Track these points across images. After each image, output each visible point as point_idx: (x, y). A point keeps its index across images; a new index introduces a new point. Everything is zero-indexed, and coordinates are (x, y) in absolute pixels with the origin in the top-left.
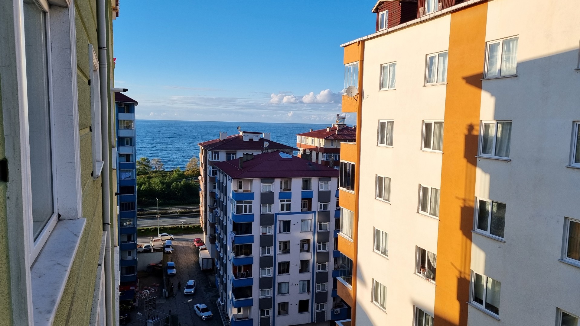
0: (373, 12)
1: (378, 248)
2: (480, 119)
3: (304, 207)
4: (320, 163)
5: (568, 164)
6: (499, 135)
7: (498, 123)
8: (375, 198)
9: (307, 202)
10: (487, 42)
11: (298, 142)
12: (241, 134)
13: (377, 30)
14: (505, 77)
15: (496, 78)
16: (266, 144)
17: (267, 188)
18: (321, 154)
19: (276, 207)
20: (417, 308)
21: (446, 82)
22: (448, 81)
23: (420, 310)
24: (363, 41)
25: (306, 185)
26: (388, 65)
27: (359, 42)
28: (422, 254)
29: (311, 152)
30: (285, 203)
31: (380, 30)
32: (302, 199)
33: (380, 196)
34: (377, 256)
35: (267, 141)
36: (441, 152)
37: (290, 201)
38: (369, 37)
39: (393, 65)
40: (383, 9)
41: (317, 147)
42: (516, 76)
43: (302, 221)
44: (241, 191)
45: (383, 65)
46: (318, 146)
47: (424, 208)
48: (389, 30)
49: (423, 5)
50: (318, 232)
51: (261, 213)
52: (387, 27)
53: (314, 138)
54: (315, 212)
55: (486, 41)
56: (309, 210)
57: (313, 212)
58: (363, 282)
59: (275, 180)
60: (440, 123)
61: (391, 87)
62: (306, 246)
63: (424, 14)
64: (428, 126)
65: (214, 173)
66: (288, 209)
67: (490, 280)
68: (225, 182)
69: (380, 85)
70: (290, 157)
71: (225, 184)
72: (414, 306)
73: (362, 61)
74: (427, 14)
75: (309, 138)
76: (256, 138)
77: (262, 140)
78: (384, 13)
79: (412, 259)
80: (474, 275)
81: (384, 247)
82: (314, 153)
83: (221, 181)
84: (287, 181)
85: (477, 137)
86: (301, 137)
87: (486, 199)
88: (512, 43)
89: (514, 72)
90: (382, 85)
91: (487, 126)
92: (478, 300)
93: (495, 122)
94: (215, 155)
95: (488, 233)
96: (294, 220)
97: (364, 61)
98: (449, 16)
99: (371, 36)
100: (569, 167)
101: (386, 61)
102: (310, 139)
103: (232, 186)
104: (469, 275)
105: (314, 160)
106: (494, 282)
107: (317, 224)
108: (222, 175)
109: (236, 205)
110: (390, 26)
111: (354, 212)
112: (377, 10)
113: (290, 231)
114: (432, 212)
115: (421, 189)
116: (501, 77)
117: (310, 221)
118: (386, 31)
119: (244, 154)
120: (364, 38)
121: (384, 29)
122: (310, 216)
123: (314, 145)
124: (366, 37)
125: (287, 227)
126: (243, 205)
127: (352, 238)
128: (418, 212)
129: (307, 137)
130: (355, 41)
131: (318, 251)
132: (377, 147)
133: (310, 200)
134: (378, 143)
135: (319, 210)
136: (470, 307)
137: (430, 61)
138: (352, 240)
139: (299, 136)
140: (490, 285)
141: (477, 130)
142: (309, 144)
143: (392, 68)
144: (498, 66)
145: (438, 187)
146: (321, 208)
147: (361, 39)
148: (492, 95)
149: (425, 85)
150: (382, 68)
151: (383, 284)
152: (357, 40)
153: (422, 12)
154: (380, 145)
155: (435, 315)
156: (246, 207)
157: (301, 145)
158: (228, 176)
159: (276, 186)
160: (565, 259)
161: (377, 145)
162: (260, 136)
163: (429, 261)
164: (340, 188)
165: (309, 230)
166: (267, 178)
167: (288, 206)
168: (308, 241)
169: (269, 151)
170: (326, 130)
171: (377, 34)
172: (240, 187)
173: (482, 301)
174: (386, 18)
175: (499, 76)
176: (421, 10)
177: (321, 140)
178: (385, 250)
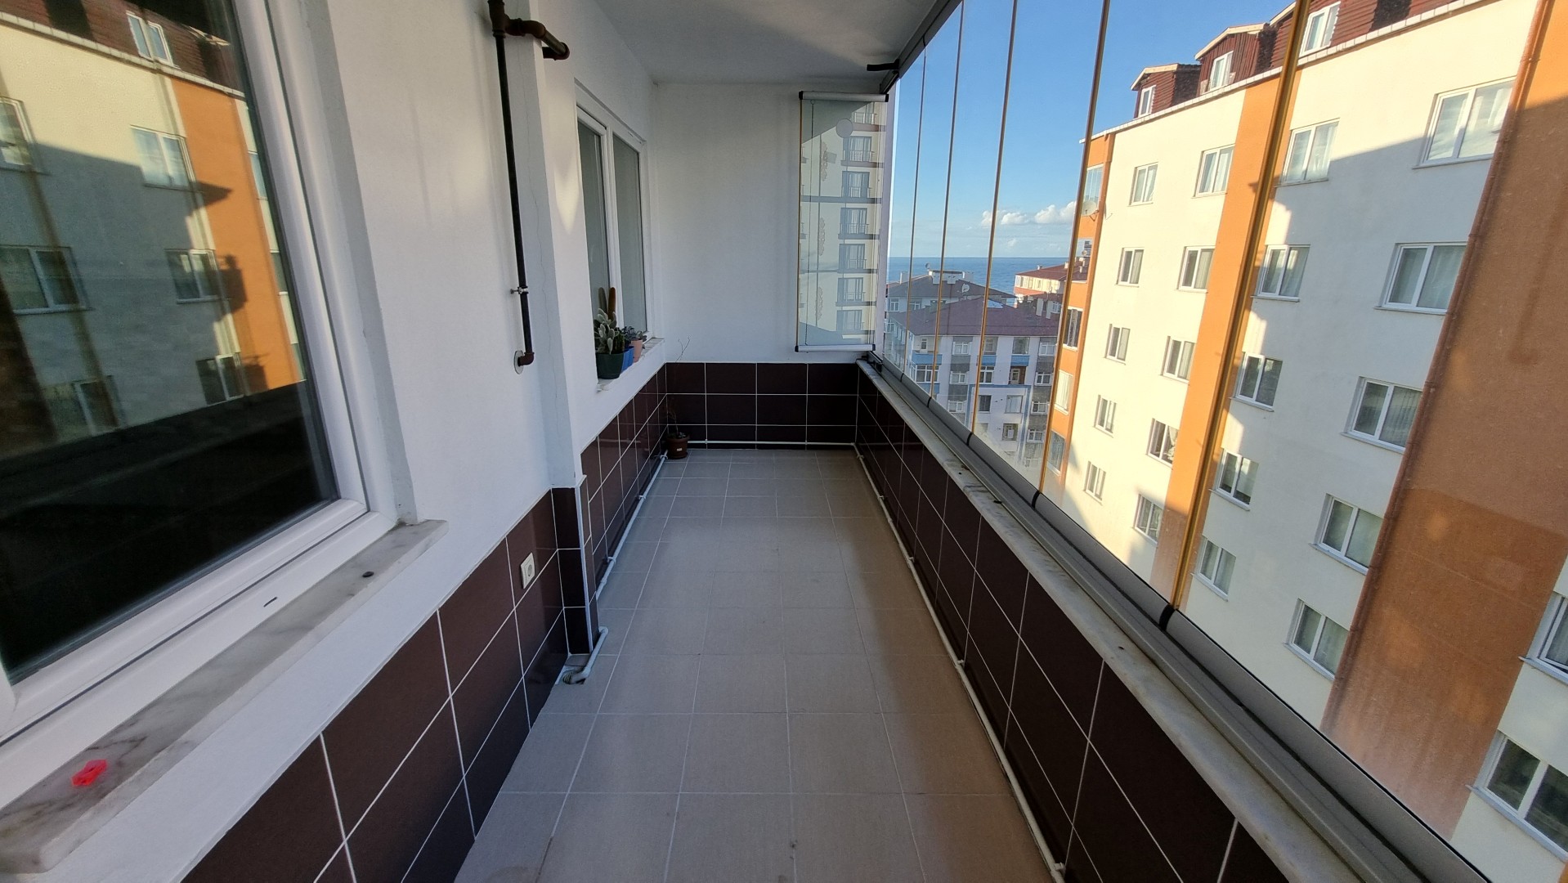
0: (1133, 90)
1: (1102, 424)
2: (1266, 244)
3: (1014, 379)
4: (1048, 317)
5: (1377, 304)
6: (1291, 265)
7: (1291, 249)
8: (1105, 357)
9: (1018, 372)
10: (1292, 131)
11: (1017, 285)
12: (931, 273)
13: (1136, 115)
14: (1310, 182)
15: (1299, 184)
16: (966, 288)
17: (961, 349)
18: (1050, 304)
19: (971, 377)
20: (1144, 498)
21: (1225, 192)
22: (1228, 189)
23: (1147, 501)
24: (1114, 134)
25: (1020, 346)
26: (1147, 167)
27: (1107, 135)
28: (1159, 429)
29: (1035, 302)
30: (986, 371)
31: (1140, 116)
32: (1012, 367)
33: (1113, 354)
34: (1099, 434)
35: (968, 283)
36: (1205, 291)
37: (993, 369)
38: (1122, 127)
39: (1154, 167)
40: (1147, 85)
41: (1045, 293)
42: (1326, 180)
43: (1008, 397)
44: (925, 351)
45: (1139, 169)
46: (1048, 292)
47: (1172, 370)
48: (1153, 116)
49: (1208, 77)
50: (1031, 415)
51: (951, 383)
52: (1151, 111)
53: (1041, 280)
54: (1029, 387)
55: (1291, 129)
56: (1021, 382)
57: (1026, 386)
58: (1075, 465)
59: (974, 338)
60: (1211, 251)
61: (1148, 200)
62: (1011, 432)
63: (1207, 90)
64: (1192, 257)
65: (890, 328)
66: (989, 380)
67: (1247, 462)
68: (903, 340)
69: (1131, 197)
70: (999, 306)
71: (903, 342)
72: (1140, 495)
73: (1109, 163)
74: (1211, 90)
75: (1034, 278)
76: (952, 280)
77: (961, 283)
78: (1150, 90)
79: (1144, 437)
80: (1225, 455)
81: (1110, 421)
82: (1040, 303)
83: (899, 339)
84: (991, 341)
85: (1257, 269)
86: (1022, 278)
87: (1256, 355)
88: (1331, 128)
89: (1325, 174)
90: (1135, 196)
91: (1275, 254)
92: (1226, 487)
93: (1286, 247)
94: (893, 304)
95: (1253, 401)
96: (997, 395)
97: (1112, 164)
98: (1243, 92)
99: (1126, 126)
100: (1379, 308)
101: (1143, 162)
102: (1036, 280)
103: (913, 344)
104: (1218, 455)
105: (1039, 313)
106: (1253, 466)
107: (1031, 404)
108: (900, 330)
109: (916, 370)
110: (1155, 110)
111: (1073, 376)
112: (1139, 87)
113: (988, 410)
114: (1182, 374)
115: (1171, 343)
116: (1307, 182)
117: (1020, 398)
118: (1147, 119)
119: (931, 301)
120: (1114, 130)
121: (1147, 114)
122: (1022, 391)
123: (1040, 289)
124: (1118, 128)
125: (986, 403)
126: (926, 370)
127: (1067, 410)
128: (1162, 375)
129: (1031, 278)
130: (1101, 134)
131: (1028, 441)
132: (1117, 286)
133: (1023, 369)
134: (1118, 281)
135: (1036, 384)
136: (1213, 496)
137: (1208, 160)
138: (1067, 413)
139: (1019, 276)
140: (1246, 469)
141: (1259, 260)
142: (1033, 289)
143: (1151, 172)
144: (1304, 167)
145: (1195, 341)
146: (1039, 381)
147: (1111, 131)
148: (1287, 209)
149: (1195, 196)
150: (1138, 173)
151: (1103, 469)
152: (1105, 133)
153: (1205, 86)
154: (1120, 283)
155: (1166, 507)
156: (929, 373)
157: (1020, 290)
158: (908, 331)
159: (973, 349)
160: (1350, 433)
161: (1117, 283)
162: (958, 277)
163: (1168, 437)
164: (1065, 346)
165: (1018, 411)
166: (963, 336)
167: (989, 374)
168: (1015, 426)
169: (970, 298)
170: (1064, 266)
171: (1135, 123)
172: (924, 347)
173: (1231, 488)
174: (1151, 97)
175: (1302, 180)
176: (1203, 84)
177: (1053, 281)
178: (1112, 426)
